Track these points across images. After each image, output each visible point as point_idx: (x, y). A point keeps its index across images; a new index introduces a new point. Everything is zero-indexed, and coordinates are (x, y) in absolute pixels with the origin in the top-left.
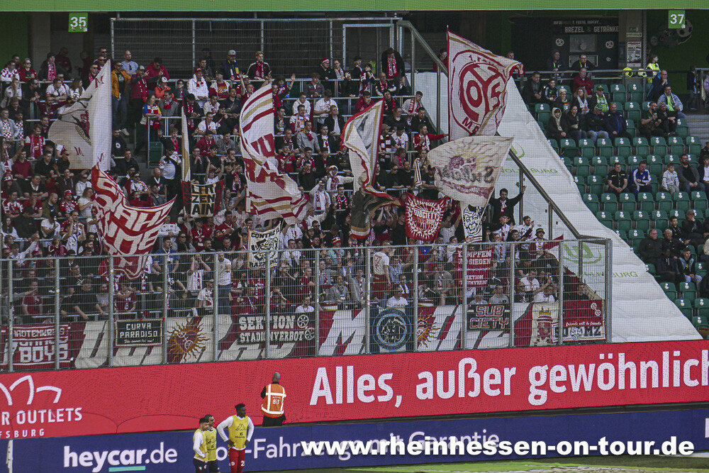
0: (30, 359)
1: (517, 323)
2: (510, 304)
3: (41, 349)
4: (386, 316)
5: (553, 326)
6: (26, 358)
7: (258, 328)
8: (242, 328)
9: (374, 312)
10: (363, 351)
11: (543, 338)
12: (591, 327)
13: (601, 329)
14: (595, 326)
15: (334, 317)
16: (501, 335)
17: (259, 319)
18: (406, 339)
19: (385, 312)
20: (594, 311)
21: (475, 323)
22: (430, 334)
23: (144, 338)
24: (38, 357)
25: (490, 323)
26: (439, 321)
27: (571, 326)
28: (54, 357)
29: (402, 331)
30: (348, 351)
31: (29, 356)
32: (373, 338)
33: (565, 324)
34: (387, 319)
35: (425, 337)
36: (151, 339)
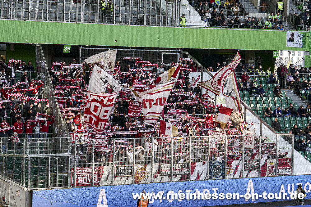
0: (82, 182)
1: (262, 167)
2: (259, 160)
3: (86, 177)
4: (215, 164)
5: (274, 168)
6: (80, 182)
7: (168, 169)
8: (162, 169)
9: (211, 163)
10: (206, 179)
11: (270, 173)
12: (287, 169)
13: (290, 170)
14: (289, 168)
15: (196, 165)
16: (256, 172)
17: (168, 165)
18: (222, 173)
19: (215, 163)
20: (288, 162)
21: (247, 167)
22: (231, 172)
23: (126, 173)
24: (85, 181)
25: (252, 167)
26: (234, 166)
27: (280, 169)
28: (91, 181)
29: (221, 170)
30: (201, 179)
31: (82, 181)
32: (210, 173)
33: (278, 168)
34: (215, 165)
35: (228, 173)
36: (128, 173)
